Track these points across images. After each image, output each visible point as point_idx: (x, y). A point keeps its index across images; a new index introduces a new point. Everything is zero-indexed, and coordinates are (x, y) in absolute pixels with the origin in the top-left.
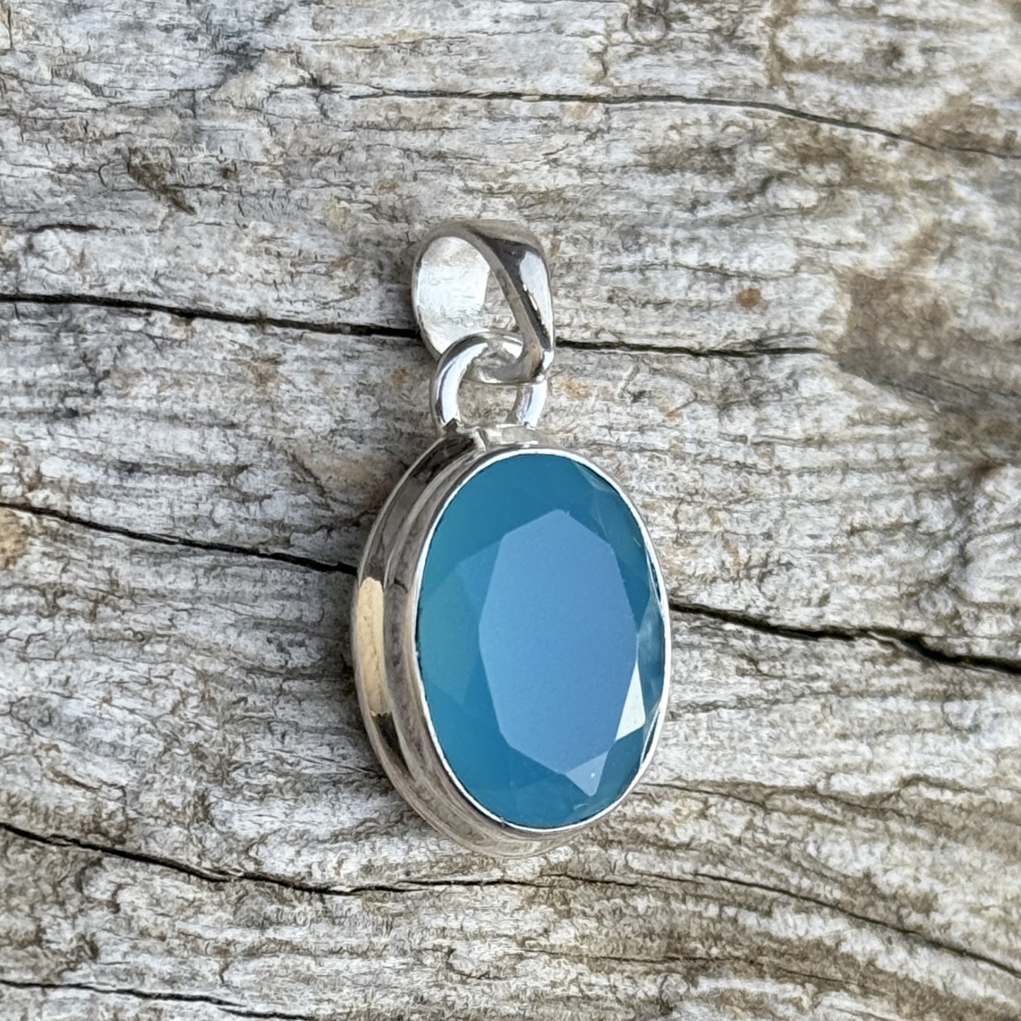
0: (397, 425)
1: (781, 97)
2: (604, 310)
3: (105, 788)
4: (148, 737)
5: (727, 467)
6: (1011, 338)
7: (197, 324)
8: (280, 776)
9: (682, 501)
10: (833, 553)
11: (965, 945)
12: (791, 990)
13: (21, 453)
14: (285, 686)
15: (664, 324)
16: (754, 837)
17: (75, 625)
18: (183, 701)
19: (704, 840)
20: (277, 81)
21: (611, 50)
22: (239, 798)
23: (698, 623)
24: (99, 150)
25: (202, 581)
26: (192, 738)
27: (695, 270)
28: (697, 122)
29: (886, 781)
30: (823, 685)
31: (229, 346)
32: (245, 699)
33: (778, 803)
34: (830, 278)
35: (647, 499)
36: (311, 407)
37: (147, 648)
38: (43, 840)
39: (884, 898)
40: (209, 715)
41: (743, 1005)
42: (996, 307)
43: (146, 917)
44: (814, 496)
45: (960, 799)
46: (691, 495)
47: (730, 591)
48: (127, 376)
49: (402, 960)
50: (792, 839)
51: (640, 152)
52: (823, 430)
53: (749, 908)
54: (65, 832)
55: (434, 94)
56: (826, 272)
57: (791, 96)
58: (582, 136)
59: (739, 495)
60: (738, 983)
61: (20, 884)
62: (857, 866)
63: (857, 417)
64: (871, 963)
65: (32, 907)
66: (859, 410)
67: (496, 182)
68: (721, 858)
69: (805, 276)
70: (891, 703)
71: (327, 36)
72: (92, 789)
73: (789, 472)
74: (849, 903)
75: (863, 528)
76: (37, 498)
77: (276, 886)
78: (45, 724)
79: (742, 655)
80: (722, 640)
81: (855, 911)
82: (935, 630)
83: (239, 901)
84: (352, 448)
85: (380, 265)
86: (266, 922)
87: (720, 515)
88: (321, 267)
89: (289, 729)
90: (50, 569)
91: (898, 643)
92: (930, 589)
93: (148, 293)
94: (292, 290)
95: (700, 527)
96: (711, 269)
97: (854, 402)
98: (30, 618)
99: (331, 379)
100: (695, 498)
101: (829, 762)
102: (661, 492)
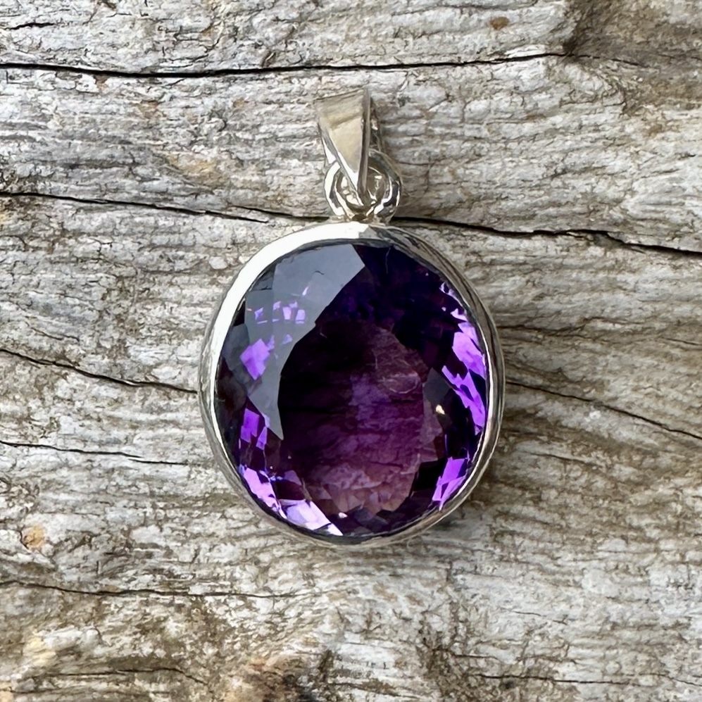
2: (390, 43)
3: (66, 339)
4: (90, 312)
5: (467, 140)
7: (111, 81)
8: (170, 330)
9: (432, 165)
11: (627, 410)
14: (174, 281)
15: (432, 48)
17: (42, 255)
18: (109, 293)
22: (145, 344)
23: (447, 232)
27: (462, 7)
29: (574, 320)
30: (528, 268)
31: (128, 94)
32: (149, 289)
34: (563, 3)
37: (85, 266)
38: (36, 362)
39: (571, 382)
40: (126, 299)
43: (90, 408)
45: (627, 328)
46: (439, 160)
52: (541, 110)
54: (46, 358)
59: (475, 157)
62: (553, 367)
64: (558, 421)
65: (27, 401)
66: (569, 94)
69: (543, 4)
72: (60, 339)
73: (513, 141)
74: (549, 386)
75: (564, 172)
76: (14, 188)
77: (168, 390)
78: (29, 306)
79: (474, 253)
80: (462, 242)
81: (552, 390)
82: (616, 230)
83: (145, 399)
84: (205, 152)
85: (236, 29)
86: (161, 410)
87: (460, 171)
88: (196, 36)
89: (176, 305)
90: (24, 226)
91: (589, 237)
92: (610, 209)
93: (82, 62)
94: (175, 53)
95: (445, 180)
96: (473, 6)
97: (566, 89)
98: (14, 252)
99: (194, 110)
100: (442, 162)
101: (531, 314)
102: (417, 162)
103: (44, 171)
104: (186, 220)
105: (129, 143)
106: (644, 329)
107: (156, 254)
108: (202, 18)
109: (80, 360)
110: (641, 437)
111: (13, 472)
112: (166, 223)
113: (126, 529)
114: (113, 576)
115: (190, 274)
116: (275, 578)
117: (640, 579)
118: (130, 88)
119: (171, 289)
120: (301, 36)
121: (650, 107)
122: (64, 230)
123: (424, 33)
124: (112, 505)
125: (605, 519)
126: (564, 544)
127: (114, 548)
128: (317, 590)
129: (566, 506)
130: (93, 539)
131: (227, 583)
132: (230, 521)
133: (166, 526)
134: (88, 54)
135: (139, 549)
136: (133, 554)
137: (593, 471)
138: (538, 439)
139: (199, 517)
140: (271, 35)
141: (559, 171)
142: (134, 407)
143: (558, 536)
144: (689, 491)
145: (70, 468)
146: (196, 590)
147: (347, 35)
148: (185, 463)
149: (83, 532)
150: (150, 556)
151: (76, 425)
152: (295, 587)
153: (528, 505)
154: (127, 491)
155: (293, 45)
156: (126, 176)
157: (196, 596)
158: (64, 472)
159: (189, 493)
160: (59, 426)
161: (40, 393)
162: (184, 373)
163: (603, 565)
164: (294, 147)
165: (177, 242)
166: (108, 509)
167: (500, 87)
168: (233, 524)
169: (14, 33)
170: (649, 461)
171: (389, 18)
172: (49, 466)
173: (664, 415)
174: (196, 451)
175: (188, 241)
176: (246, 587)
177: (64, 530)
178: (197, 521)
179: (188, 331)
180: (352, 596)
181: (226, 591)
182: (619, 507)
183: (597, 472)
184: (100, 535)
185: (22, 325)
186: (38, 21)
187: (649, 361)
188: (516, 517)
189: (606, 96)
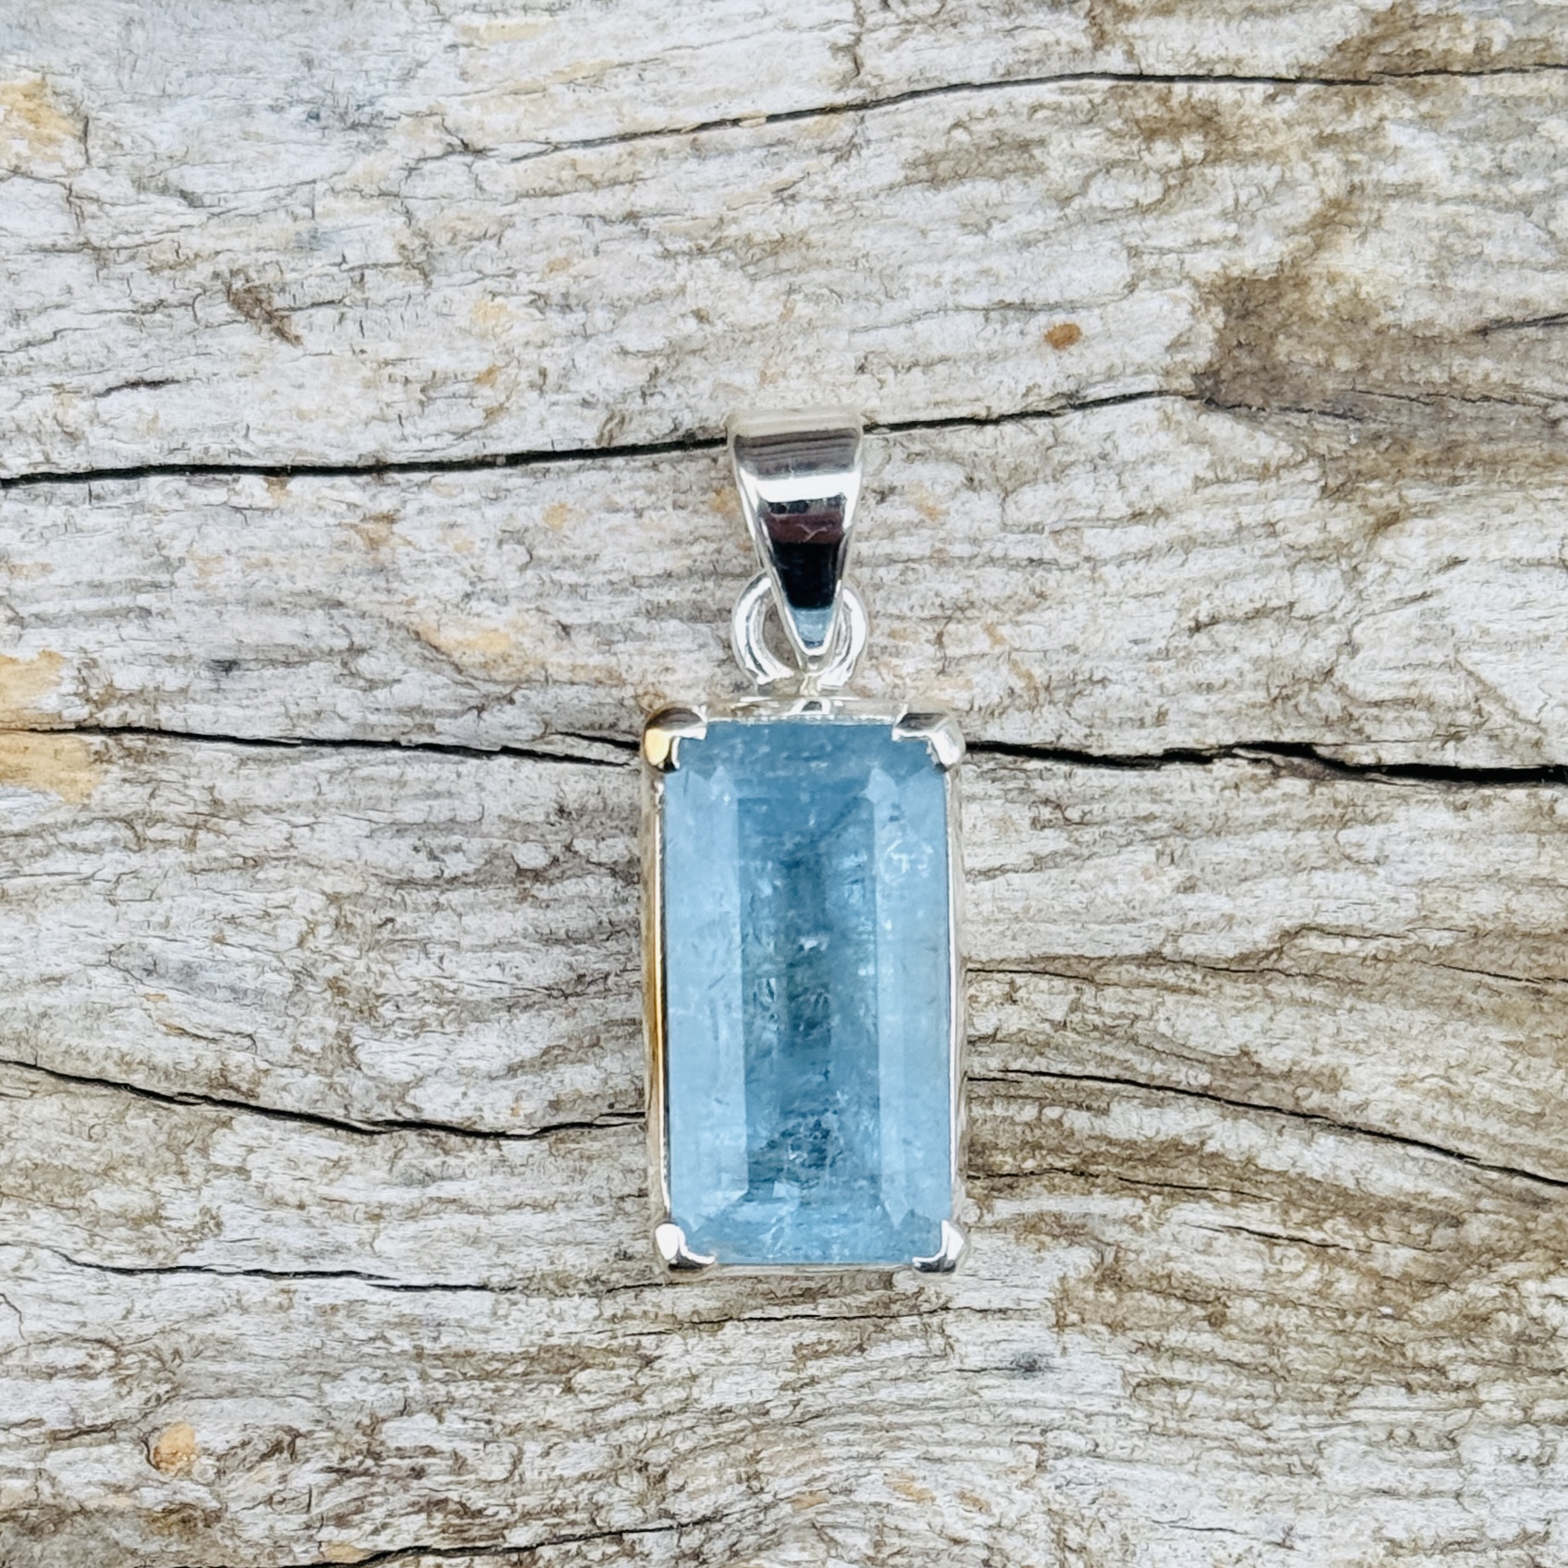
0: (557, 576)
1: (1115, 60)
2: (849, 385)
3: (228, 1038)
4: (274, 976)
5: (1016, 566)
6: (1471, 326)
7: (297, 484)
8: (440, 1005)
9: (949, 619)
10: (1167, 657)
11: (1389, 1129)
12: (1127, 1205)
13: (87, 666)
14: (442, 900)
15: (934, 391)
16: (1084, 1021)
17: (172, 856)
18: (312, 931)
19: (1014, 1029)
20: (416, 154)
21: (868, 40)
22: (390, 1037)
23: (991, 765)
24: (192, 276)
25: (325, 789)
26: (330, 971)
27: (987, 310)
28: (991, 113)
29: (1260, 936)
30: (1160, 826)
31: (333, 507)
32: (392, 920)
33: (1113, 977)
34: (1185, 291)
35: (897, 625)
36: (437, 570)
37: (261, 875)
38: (169, 1099)
39: (1273, 1077)
40: (347, 943)
41: (1057, 1231)
42: (1446, 290)
43: (281, 1183)
44: (1143, 590)
45: (1371, 947)
46: (962, 610)
47: (1028, 720)
48: (205, 561)
49: (598, 1210)
50: (1137, 1017)
51: (914, 165)
52: (1158, 500)
53: (1080, 1107)
54: (190, 1089)
55: (624, 138)
56: (1179, 283)
57: (1130, 55)
58: (828, 159)
59: (1033, 599)
60: (1051, 1204)
61: (138, 1153)
62: (1230, 1043)
63: (1210, 475)
64: (1249, 1161)
65: (151, 1180)
66: (1212, 465)
67: (706, 238)
68: (1040, 1048)
69: (1147, 294)
70: (1260, 839)
71: (481, 86)
72: (214, 1040)
73: (1105, 563)
74: (1223, 1088)
75: (1214, 621)
76: (111, 717)
77: (442, 1134)
78: (149, 972)
79: (1046, 802)
80: (1021, 784)
81: (1233, 1097)
82: (1330, 738)
83: (396, 1156)
84: (492, 613)
85: (543, 373)
86: (428, 1179)
87: (1005, 631)
88: (462, 388)
89: (447, 950)
90: (134, 798)
91: (1278, 759)
92: (1311, 689)
93: (239, 453)
94: (422, 424)
95: (975, 650)
96: (1009, 306)
97: (1206, 456)
98: (117, 855)
99: (464, 532)
100: (969, 613)
101: (1171, 922)
102: (918, 612)
103: (171, 679)
104: (461, 768)
105: (340, 604)
106: (1407, 950)
107: (405, 844)
108: (474, 354)
109: (259, 1084)
110: (1423, 1185)
111: (126, 1324)
112: (422, 775)
113: (366, 1421)
114: (341, 1521)
115: (476, 884)
116: (680, 1490)
117: (1441, 1456)
118: (335, 494)
119: (438, 917)
120: (670, 381)
121: (1375, 485)
122: (215, 802)
123: (916, 364)
124: (336, 1377)
125: (1361, 1352)
126: (1278, 1399)
127: (343, 1460)
128: (767, 1498)
129: (1280, 1331)
130: (299, 1442)
131: (580, 1516)
132: (583, 1397)
133: (448, 1415)
134: (252, 435)
135: (395, 1461)
136: (383, 1471)
137: (1331, 1259)
138: (1211, 1199)
139: (517, 1393)
140: (612, 381)
141: (1203, 618)
142: (374, 1173)
143: (1263, 1386)
144: (1530, 1286)
145: (245, 1310)
146: (519, 1537)
147: (763, 375)
148: (483, 1288)
149: (277, 1428)
150: (418, 1473)
151: (254, 1220)
152: (723, 1498)
153: (1199, 1332)
154: (367, 1349)
155: (658, 398)
156: (336, 681)
157: (518, 1550)
158: (234, 1318)
159: (495, 1346)
160: (219, 1225)
161: (179, 1161)
162: (472, 1093)
163: (1361, 1433)
164: (672, 596)
165: (447, 815)
166: (327, 1387)
167: (1072, 458)
168: (590, 1403)
169: (103, 404)
170: (1444, 1235)
171: (844, 336)
172: (201, 1307)
173: (1466, 1133)
174: (506, 1258)
175: (468, 813)
176: (619, 1519)
177: (238, 1424)
178: (514, 1401)
179: (478, 1004)
180: (841, 1499)
181: (579, 1531)
182: (1390, 1329)
183: (1338, 1261)
184: (311, 1432)
185: (136, 1016)
186: (148, 377)
187: (1422, 1016)
188: (1175, 1354)
189: (1286, 466)
